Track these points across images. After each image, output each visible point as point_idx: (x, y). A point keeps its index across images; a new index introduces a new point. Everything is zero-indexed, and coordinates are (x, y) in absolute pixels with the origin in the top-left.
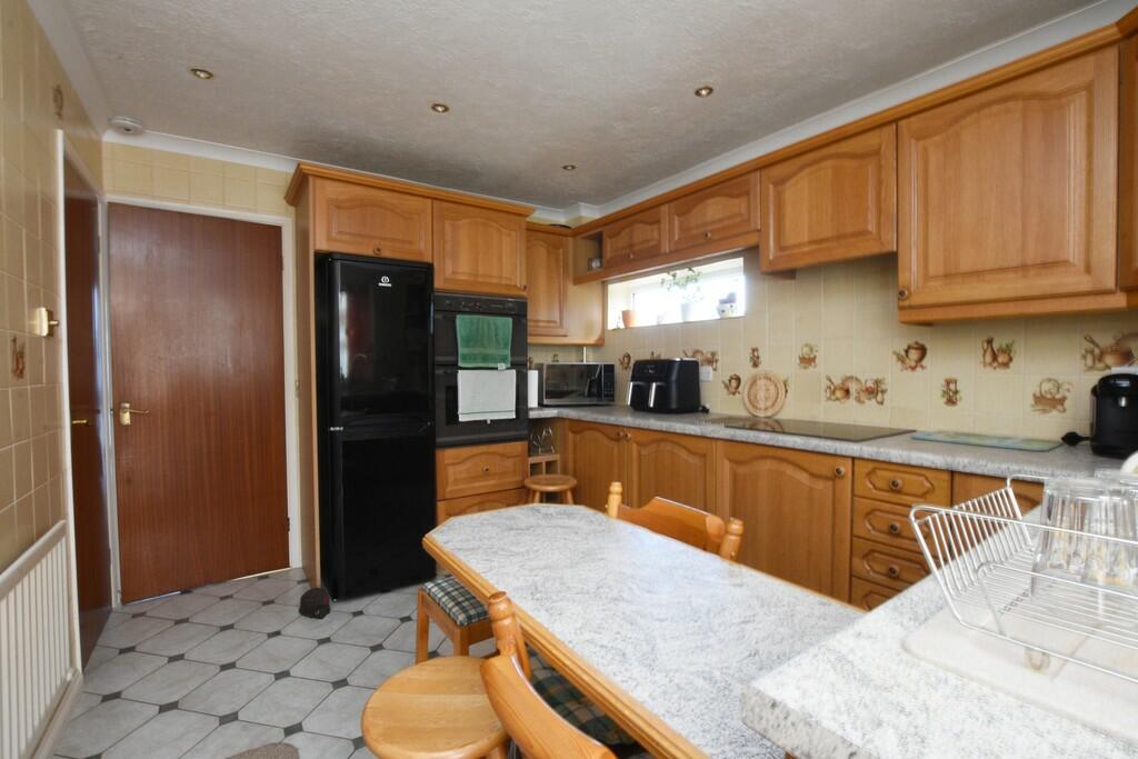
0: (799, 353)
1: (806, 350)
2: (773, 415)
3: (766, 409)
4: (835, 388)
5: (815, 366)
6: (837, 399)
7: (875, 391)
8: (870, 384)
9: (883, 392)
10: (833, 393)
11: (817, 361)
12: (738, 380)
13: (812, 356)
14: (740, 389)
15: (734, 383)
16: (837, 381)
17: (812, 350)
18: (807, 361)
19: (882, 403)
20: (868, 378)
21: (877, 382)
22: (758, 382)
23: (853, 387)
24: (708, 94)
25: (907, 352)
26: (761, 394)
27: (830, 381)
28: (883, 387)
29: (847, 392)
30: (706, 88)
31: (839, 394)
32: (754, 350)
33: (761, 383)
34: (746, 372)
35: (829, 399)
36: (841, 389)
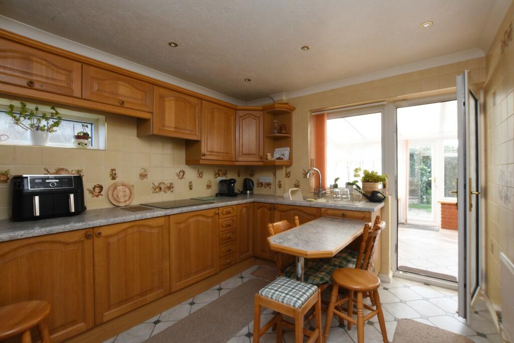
0: (139, 172)
1: (142, 171)
2: (129, 204)
3: (126, 201)
4: (156, 188)
5: (147, 178)
6: (157, 192)
7: (170, 187)
8: (169, 185)
9: (173, 187)
10: (155, 190)
11: (148, 176)
12: (101, 188)
13: (146, 174)
14: (102, 193)
15: (97, 190)
16: (157, 184)
17: (145, 171)
18: (143, 176)
19: (172, 192)
20: (167, 183)
21: (171, 184)
22: (118, 188)
23: (163, 186)
24: (175, 46)
25: (179, 172)
26: (121, 194)
27: (154, 184)
28: (173, 186)
29: (161, 189)
30: (174, 44)
31: (157, 190)
32: (112, 170)
33: (120, 188)
34: (107, 183)
35: (153, 192)
36: (158, 187)
